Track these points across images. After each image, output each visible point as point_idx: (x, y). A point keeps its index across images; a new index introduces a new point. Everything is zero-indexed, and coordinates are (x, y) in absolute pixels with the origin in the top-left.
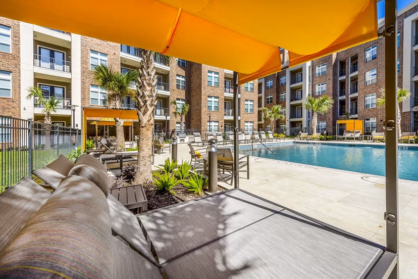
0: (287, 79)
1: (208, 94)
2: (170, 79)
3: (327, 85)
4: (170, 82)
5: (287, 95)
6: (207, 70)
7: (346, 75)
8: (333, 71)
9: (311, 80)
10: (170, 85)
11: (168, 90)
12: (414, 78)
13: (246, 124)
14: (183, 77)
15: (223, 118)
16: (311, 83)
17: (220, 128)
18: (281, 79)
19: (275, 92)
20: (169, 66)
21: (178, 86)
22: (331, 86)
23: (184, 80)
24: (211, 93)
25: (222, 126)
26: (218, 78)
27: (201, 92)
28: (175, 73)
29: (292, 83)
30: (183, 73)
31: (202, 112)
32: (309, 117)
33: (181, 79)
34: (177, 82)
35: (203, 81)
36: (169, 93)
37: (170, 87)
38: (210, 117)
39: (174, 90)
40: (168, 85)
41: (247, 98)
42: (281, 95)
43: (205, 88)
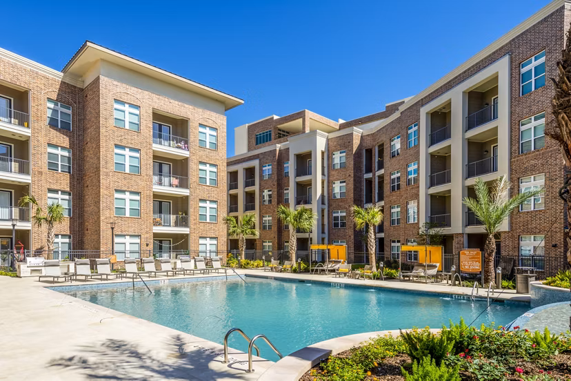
0: (291, 167)
1: (113, 186)
2: (32, 151)
3: (347, 184)
4: (31, 157)
5: (291, 193)
6: (112, 143)
7: (373, 171)
8: (355, 164)
9: (326, 173)
10: (31, 163)
11: (28, 173)
12: (429, 190)
13: (201, 241)
14: (63, 148)
15: (151, 229)
16: (326, 178)
17: (144, 247)
18: (285, 166)
19: (276, 186)
20: (28, 127)
21: (53, 166)
22: (351, 186)
23: (66, 154)
24: (122, 184)
25: (147, 245)
26: (139, 159)
27: (99, 181)
28: (43, 140)
29: (298, 174)
30: (64, 141)
31: (102, 218)
32: (323, 232)
33: (59, 152)
34: (49, 158)
35: (102, 163)
36: (29, 178)
37: (31, 167)
38: (112, 228)
39: (41, 173)
40: (28, 164)
41: (205, 196)
42: (285, 192)
43: (107, 175)
